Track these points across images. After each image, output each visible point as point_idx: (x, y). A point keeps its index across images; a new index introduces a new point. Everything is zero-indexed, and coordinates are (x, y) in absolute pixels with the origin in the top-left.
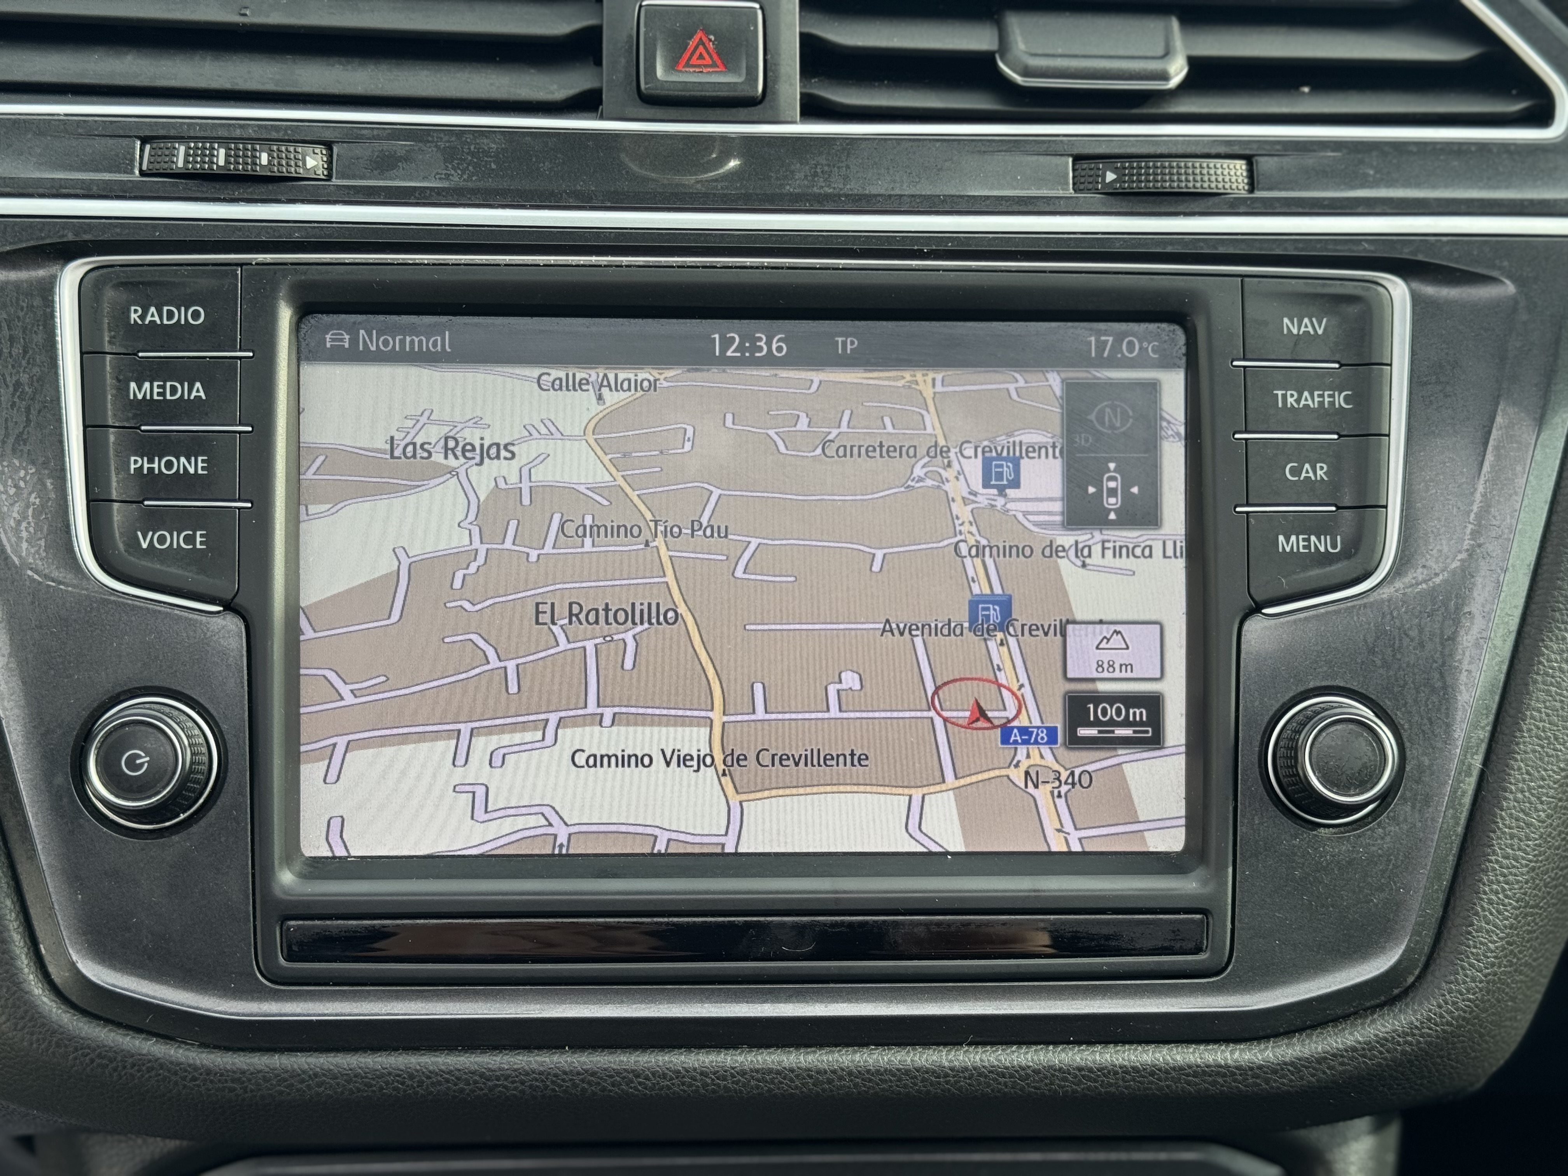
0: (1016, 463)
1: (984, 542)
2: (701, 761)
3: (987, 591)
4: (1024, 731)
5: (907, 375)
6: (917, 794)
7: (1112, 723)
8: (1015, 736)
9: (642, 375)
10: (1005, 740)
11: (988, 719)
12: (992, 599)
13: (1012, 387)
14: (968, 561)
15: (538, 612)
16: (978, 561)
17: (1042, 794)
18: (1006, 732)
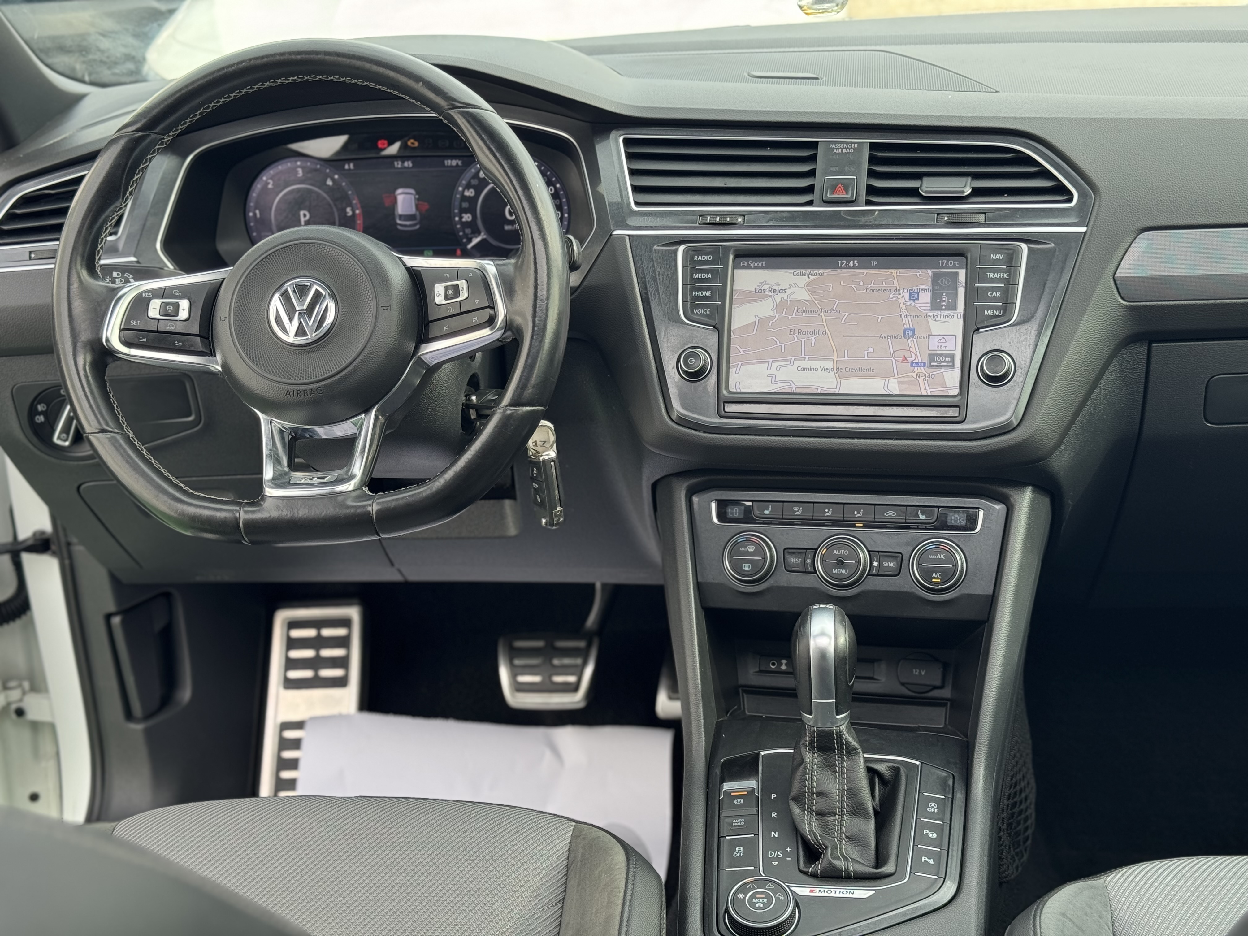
0: (918, 294)
1: (908, 314)
2: (830, 370)
3: (908, 327)
4: (917, 363)
5: (890, 271)
6: (887, 379)
7: (941, 362)
9: (820, 271)
11: (907, 360)
13: (918, 274)
15: (790, 332)
16: (906, 319)
17: (921, 380)
18: (912, 364)
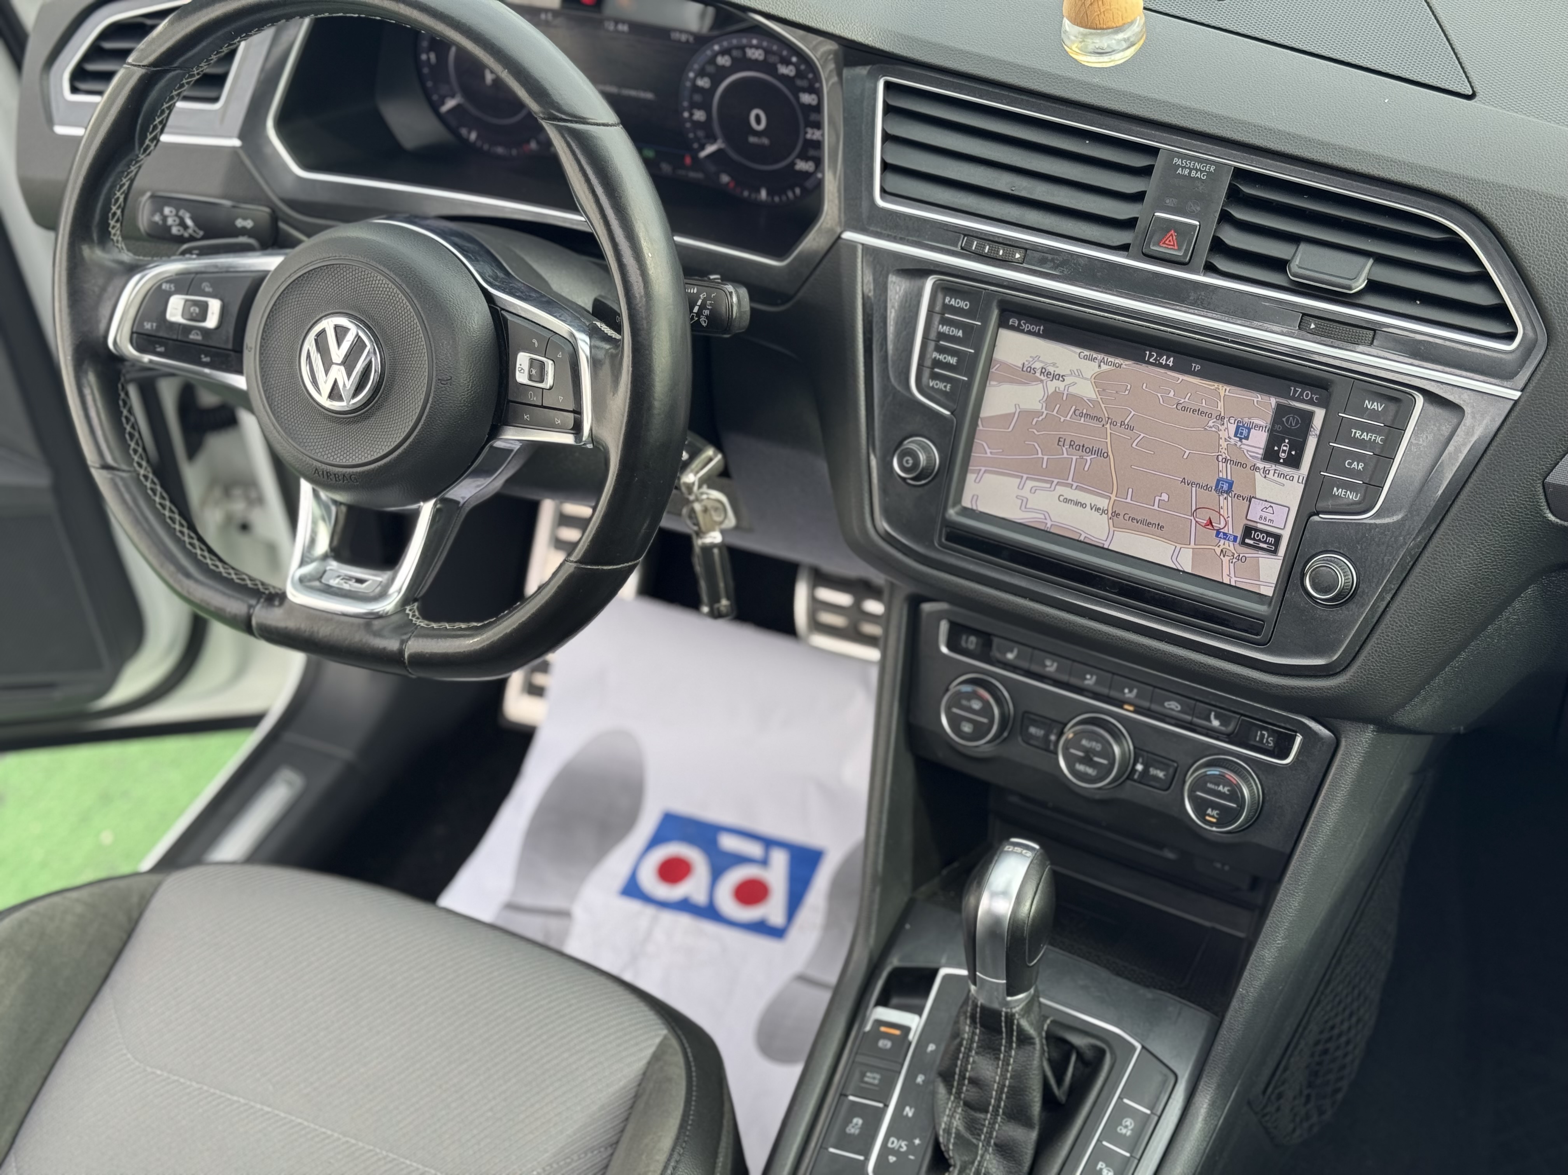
0: (1249, 430)
1: (1229, 458)
2: (1103, 511)
3: (1225, 477)
4: (1225, 534)
5: (1216, 385)
6: (1179, 546)
7: (1259, 540)
8: (1221, 535)
9: (1117, 361)
10: (1217, 535)
11: (1213, 526)
12: (1226, 481)
13: (1255, 400)
14: (1220, 463)
15: (1059, 441)
16: (1224, 464)
17: (1226, 560)
18: (1218, 532)
